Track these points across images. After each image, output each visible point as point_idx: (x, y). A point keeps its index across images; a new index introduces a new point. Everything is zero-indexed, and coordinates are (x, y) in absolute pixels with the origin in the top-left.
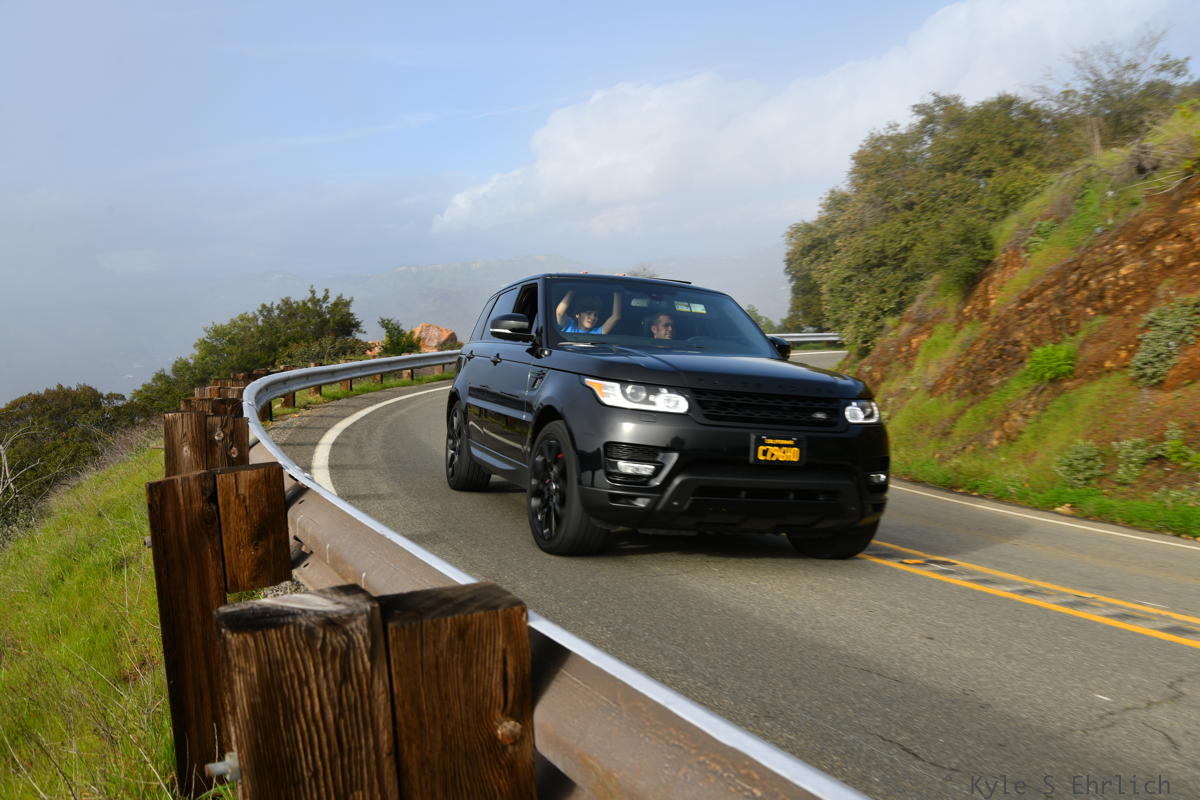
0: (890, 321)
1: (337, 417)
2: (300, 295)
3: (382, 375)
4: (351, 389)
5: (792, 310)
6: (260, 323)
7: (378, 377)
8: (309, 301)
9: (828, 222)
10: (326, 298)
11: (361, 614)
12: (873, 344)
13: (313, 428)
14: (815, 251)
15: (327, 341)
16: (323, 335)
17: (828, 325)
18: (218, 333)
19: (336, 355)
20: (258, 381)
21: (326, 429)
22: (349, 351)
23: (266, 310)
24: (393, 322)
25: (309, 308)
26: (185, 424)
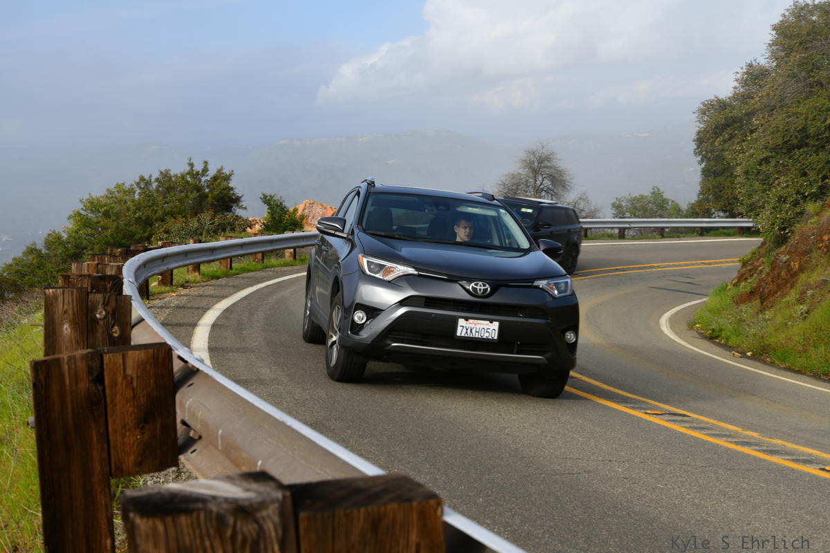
0: (811, 207)
1: (216, 297)
2: (178, 168)
3: (263, 254)
4: (231, 268)
5: (701, 193)
6: (137, 197)
7: (259, 256)
8: (188, 173)
9: (743, 98)
10: (205, 170)
11: (273, 501)
12: (792, 232)
13: (191, 308)
14: (729, 130)
15: (206, 217)
16: (202, 210)
17: (741, 209)
18: (94, 205)
19: (215, 232)
20: (136, 257)
21: (205, 310)
22: (228, 229)
23: (144, 182)
24: (275, 198)
25: (187, 182)
26: (65, 302)
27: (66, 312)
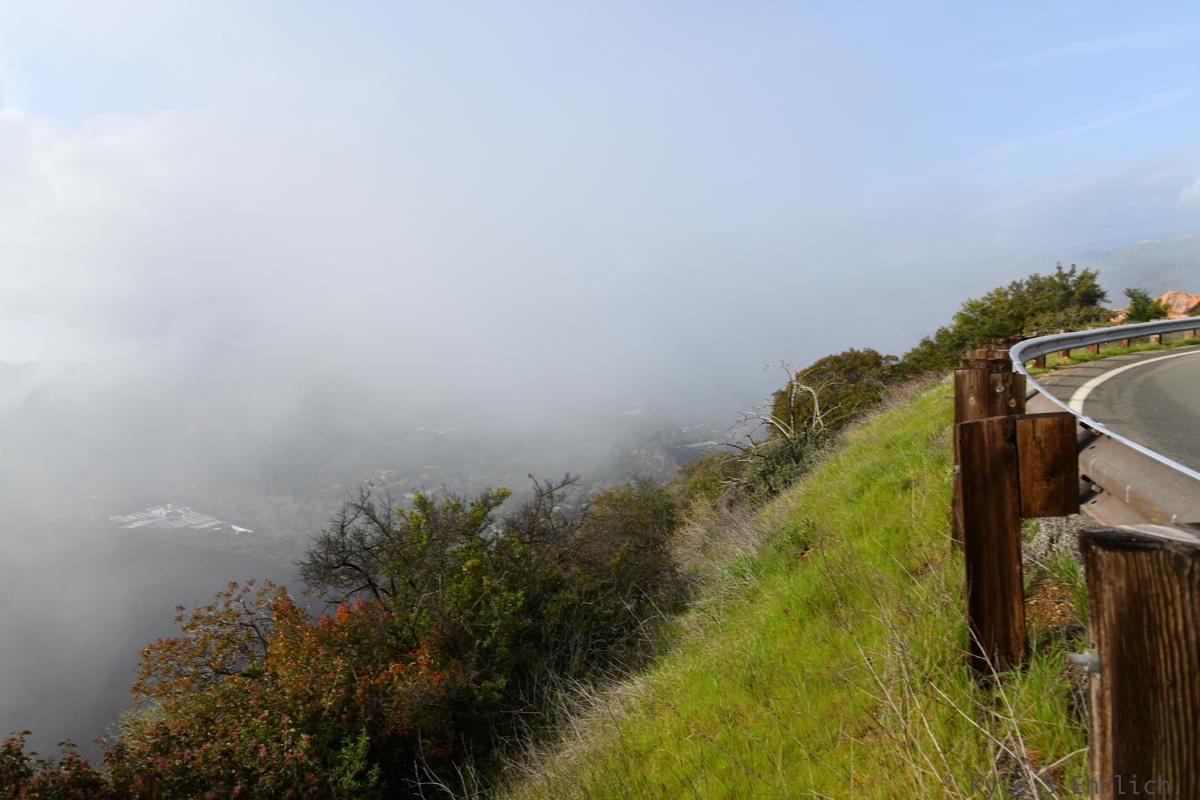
1: (1086, 377)
2: (1047, 271)
3: (1129, 340)
4: (1098, 352)
6: (1010, 297)
7: (1125, 342)
8: (1056, 276)
10: (1072, 272)
13: (1065, 385)
15: (1072, 311)
16: (1068, 305)
18: (973, 306)
19: (1081, 323)
21: (1077, 387)
22: (1093, 319)
23: (1016, 286)
24: (1140, 291)
25: (1056, 282)
26: (972, 379)
27: (971, 387)
